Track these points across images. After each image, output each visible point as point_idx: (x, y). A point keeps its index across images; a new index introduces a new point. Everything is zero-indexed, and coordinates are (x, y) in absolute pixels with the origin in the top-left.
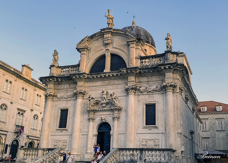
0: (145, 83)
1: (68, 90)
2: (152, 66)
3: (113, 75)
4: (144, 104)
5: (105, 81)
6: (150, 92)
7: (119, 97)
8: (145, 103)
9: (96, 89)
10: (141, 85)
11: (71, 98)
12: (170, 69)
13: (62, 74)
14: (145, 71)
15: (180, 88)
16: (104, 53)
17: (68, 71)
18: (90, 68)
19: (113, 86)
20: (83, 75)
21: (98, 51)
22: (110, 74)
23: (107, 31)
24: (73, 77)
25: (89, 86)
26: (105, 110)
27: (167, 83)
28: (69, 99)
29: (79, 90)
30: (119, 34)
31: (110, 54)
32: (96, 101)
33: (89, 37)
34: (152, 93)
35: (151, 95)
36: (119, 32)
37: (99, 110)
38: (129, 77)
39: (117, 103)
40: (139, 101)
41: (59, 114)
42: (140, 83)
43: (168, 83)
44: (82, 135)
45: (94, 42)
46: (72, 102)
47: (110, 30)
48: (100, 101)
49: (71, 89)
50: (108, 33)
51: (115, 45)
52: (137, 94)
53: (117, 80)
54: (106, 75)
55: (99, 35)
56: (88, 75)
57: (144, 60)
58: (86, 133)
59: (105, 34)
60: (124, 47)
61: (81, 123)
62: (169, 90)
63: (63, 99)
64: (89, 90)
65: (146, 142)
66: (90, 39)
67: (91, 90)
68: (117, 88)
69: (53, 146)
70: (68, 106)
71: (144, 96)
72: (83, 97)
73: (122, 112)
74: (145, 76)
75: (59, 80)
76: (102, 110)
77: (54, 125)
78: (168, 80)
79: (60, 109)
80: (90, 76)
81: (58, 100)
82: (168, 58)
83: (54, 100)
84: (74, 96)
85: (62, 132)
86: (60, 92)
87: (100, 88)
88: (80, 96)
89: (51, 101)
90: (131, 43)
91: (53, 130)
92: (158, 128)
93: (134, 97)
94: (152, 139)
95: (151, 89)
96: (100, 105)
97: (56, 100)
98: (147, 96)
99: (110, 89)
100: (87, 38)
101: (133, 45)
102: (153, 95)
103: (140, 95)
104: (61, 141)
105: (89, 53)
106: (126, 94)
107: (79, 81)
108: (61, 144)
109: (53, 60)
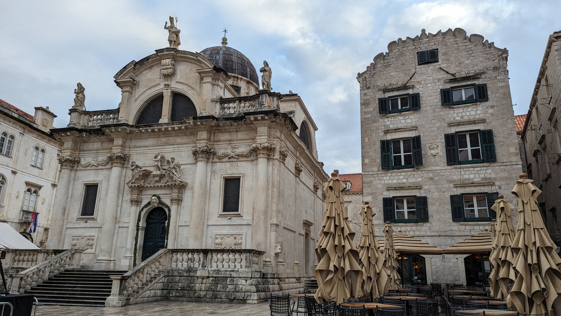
1: (99, 151)
2: (239, 114)
3: (173, 129)
4: (222, 179)
5: (161, 138)
6: (233, 157)
7: (183, 166)
8: (224, 176)
9: (145, 151)
11: (104, 166)
12: (264, 122)
13: (90, 124)
14: (226, 123)
15: (280, 152)
16: (161, 91)
17: (101, 120)
18: (137, 116)
19: (173, 147)
20: (123, 127)
21: (152, 87)
22: (168, 127)
23: (167, 53)
24: (106, 130)
25: (135, 146)
26: (158, 186)
27: (258, 143)
28: (100, 167)
29: (116, 153)
30: (187, 59)
31: (170, 93)
32: (143, 171)
33: (137, 63)
34: (236, 160)
35: (234, 163)
36: (187, 56)
37: (149, 186)
38: (199, 133)
39: (177, 176)
40: (213, 172)
41: (83, 193)
42: (218, 143)
44: (119, 227)
45: (145, 72)
46: (105, 172)
47: (171, 52)
48: (151, 172)
49: (103, 151)
50: (167, 57)
51: (178, 77)
52: (210, 160)
53: (181, 137)
54: (161, 128)
55: (154, 60)
56: (132, 126)
57: (226, 105)
58: (126, 224)
59: (163, 58)
60: (195, 82)
61: (119, 209)
62: (261, 156)
63: (91, 167)
64: (133, 153)
65: (222, 239)
66: (138, 67)
67: (137, 153)
68: (180, 150)
69: (71, 245)
70: (97, 179)
71: (223, 164)
72: (124, 164)
73: (186, 191)
74: (225, 131)
75: (84, 134)
76: (154, 186)
77: (74, 211)
78: (260, 139)
79: (84, 184)
80: (135, 129)
81: (83, 168)
82: (263, 102)
83: (75, 168)
84: (108, 163)
85: (86, 222)
86: (85, 155)
87: (152, 150)
88: (118, 162)
89: (69, 171)
90: (205, 75)
91: (72, 219)
92: (242, 216)
93: (207, 165)
94: (232, 235)
95: (234, 152)
96: (150, 179)
97: (78, 169)
98: (228, 164)
99: (169, 151)
100: (133, 64)
101: (209, 79)
102: (238, 162)
103: (216, 162)
104: (84, 237)
105: (135, 90)
106: (195, 160)
107: (117, 138)
108: (83, 243)
109: (74, 100)
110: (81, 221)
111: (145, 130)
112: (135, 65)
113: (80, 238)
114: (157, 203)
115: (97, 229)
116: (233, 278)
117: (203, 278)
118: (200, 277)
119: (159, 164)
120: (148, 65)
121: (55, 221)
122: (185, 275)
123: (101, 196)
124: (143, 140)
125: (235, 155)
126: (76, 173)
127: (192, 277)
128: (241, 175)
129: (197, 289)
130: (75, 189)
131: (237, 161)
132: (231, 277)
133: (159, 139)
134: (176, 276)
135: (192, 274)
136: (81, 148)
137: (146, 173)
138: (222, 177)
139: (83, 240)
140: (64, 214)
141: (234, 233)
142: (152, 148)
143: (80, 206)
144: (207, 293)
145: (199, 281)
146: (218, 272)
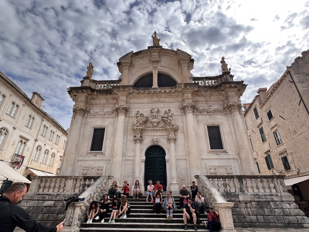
0: (204, 103)
1: (105, 106)
3: (165, 92)
5: (154, 99)
6: (210, 112)
8: (207, 124)
9: (142, 106)
10: (199, 104)
11: (109, 115)
13: (97, 88)
16: (150, 71)
17: (105, 87)
19: (163, 104)
21: (144, 68)
25: (133, 103)
26: (156, 130)
28: (106, 116)
30: (168, 54)
31: (157, 72)
34: (212, 114)
35: (212, 116)
36: (169, 52)
38: (185, 95)
39: (174, 122)
40: (198, 121)
41: (92, 134)
42: (197, 103)
43: (235, 103)
44: (125, 160)
45: (138, 60)
46: (110, 120)
47: (159, 49)
49: (109, 106)
50: (155, 51)
51: (162, 63)
52: (195, 113)
55: (145, 53)
58: (131, 157)
59: (152, 52)
61: (125, 145)
62: (236, 110)
63: (98, 116)
64: (133, 108)
65: (216, 170)
66: (134, 56)
69: (81, 174)
70: (104, 124)
71: (204, 116)
72: (126, 114)
73: (178, 134)
74: (202, 96)
75: (95, 93)
76: (154, 130)
77: (84, 147)
78: (233, 100)
79: (93, 127)
80: (136, 91)
81: (91, 117)
83: (86, 116)
84: (112, 113)
85: (96, 155)
86: (94, 107)
87: (147, 106)
88: (123, 112)
89: (81, 117)
90: (183, 62)
91: (83, 153)
92: (227, 152)
93: (193, 116)
94: (222, 166)
95: (211, 109)
96: (148, 124)
97: (88, 116)
98: (208, 117)
101: (186, 65)
102: (215, 115)
103: (198, 115)
104: (93, 168)
105: (132, 69)
106: (182, 113)
107: (122, 96)
108: (94, 173)
109: (87, 72)
110: (91, 155)
111: (144, 92)
112: (133, 54)
113: (90, 168)
114: (157, 142)
115: (106, 162)
117: (246, 203)
118: (243, 201)
119: (156, 114)
120: (140, 56)
121: (70, 154)
123: (108, 136)
124: (139, 99)
125: (213, 111)
126: (86, 120)
128: (220, 124)
129: (245, 213)
130: (85, 131)
132: (273, 201)
133: (152, 99)
136: (91, 103)
137: (147, 120)
138: (205, 125)
139: (93, 170)
140: (76, 149)
141: (224, 165)
143: (89, 144)
144: (257, 218)
145: (243, 206)
146: (258, 196)
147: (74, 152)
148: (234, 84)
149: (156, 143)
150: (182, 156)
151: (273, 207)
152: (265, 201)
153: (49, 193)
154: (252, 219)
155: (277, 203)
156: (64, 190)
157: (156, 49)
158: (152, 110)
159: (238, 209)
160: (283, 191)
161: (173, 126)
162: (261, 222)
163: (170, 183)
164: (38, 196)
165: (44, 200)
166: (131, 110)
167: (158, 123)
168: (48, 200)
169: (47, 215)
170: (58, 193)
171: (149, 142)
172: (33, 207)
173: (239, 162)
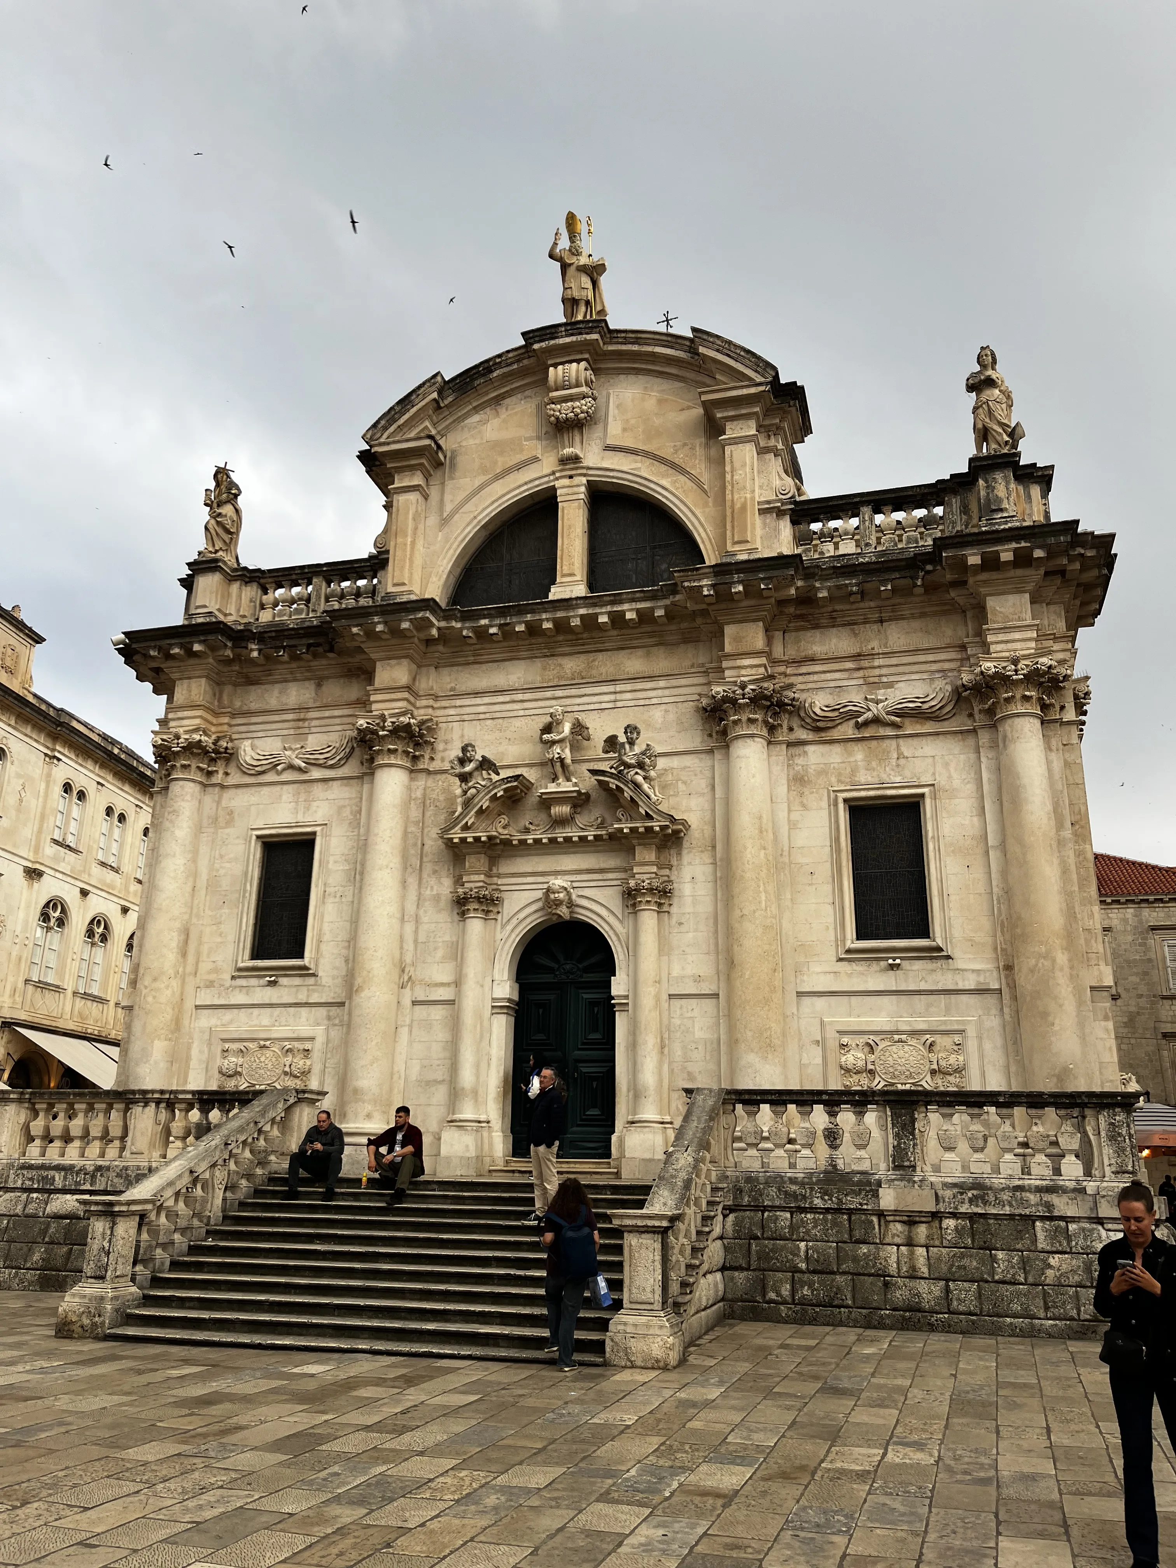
0: (839, 666)
1: (310, 715)
3: (617, 618)
4: (840, 805)
5: (560, 660)
6: (875, 720)
8: (847, 796)
9: (499, 708)
10: (808, 679)
11: (332, 767)
12: (1019, 572)
13: (266, 617)
16: (546, 483)
17: (308, 601)
18: (452, 580)
19: (611, 688)
20: (420, 615)
21: (508, 471)
22: (598, 610)
23: (568, 340)
24: (347, 629)
25: (454, 689)
26: (568, 840)
27: (1003, 659)
28: (316, 773)
29: (392, 715)
30: (648, 362)
31: (583, 489)
33: (447, 382)
34: (889, 732)
35: (883, 746)
36: (650, 349)
37: (529, 839)
38: (730, 631)
39: (653, 797)
40: (798, 781)
41: (255, 872)
42: (804, 670)
43: (1015, 662)
44: (415, 1003)
45: (476, 418)
46: (339, 793)
47: (588, 337)
48: (531, 786)
49: (327, 714)
50: (568, 354)
51: (614, 428)
52: (782, 735)
53: (640, 652)
54: (568, 618)
55: (511, 374)
57: (816, 527)
58: (441, 990)
59: (550, 362)
60: (685, 444)
61: (409, 928)
62: (1019, 708)
63: (279, 773)
64: (450, 718)
65: (872, 1050)
66: (450, 399)
67: (466, 717)
68: (642, 702)
69: (217, 1075)
70: (308, 818)
71: (835, 748)
72: (415, 759)
73: (686, 857)
74: (834, 622)
75: (252, 650)
76: (553, 841)
77: (219, 940)
78: (1007, 642)
79: (258, 837)
80: (459, 625)
81: (248, 779)
82: (999, 500)
83: (218, 778)
84: (348, 757)
85: (275, 983)
86: (252, 728)
87: (528, 705)
88: (396, 750)
89: (197, 788)
90: (732, 413)
91: (216, 970)
92: (948, 957)
93: (769, 756)
94: (914, 1033)
95: (882, 701)
96: (531, 811)
97: (231, 781)
98: (857, 751)
99: (597, 706)
100: (434, 388)
101: (749, 428)
102: (901, 741)
103: (803, 743)
104: (267, 1043)
105: (443, 483)
106: (710, 735)
107: (390, 659)
108: (270, 1066)
109: (206, 528)
110: (254, 982)
111: (500, 626)
112: (440, 392)
113: (252, 1045)
114: (571, 905)
115: (322, 1012)
116: (1063, 1224)
117: (911, 1220)
118: (896, 1212)
119: (567, 754)
120: (487, 393)
121: (155, 980)
122: (818, 1202)
123: (330, 879)
124: (484, 666)
125: (888, 713)
126: (220, 799)
127: (850, 1212)
128: (925, 790)
129: (893, 1268)
130: (221, 856)
131: (897, 737)
132: (1051, 1218)
133: (551, 661)
134: (773, 1208)
135: (852, 1202)
136: (239, 704)
137: (516, 787)
138: (840, 801)
139: (268, 1053)
140: (184, 954)
141: (922, 1026)
142: (528, 696)
143: (244, 920)
144: (947, 1290)
145: (893, 1236)
146: (975, 1192)
147: (171, 972)
148: (1014, 545)
149: (564, 911)
150: (698, 979)
151: (1042, 1244)
152: (1011, 1217)
153: (66, 1161)
154: (918, 1295)
155: (1072, 1227)
156: (123, 1149)
157: (574, 338)
158: (547, 729)
159: (864, 1249)
160: (1115, 1173)
161: (651, 818)
162: (962, 1308)
163: (630, 1118)
164: (25, 1172)
165: (50, 1192)
166: (441, 735)
167: (580, 801)
168: (64, 1191)
169: (65, 1249)
170: (101, 1163)
171: (534, 907)
172: (11, 1216)
173: (1006, 1010)
